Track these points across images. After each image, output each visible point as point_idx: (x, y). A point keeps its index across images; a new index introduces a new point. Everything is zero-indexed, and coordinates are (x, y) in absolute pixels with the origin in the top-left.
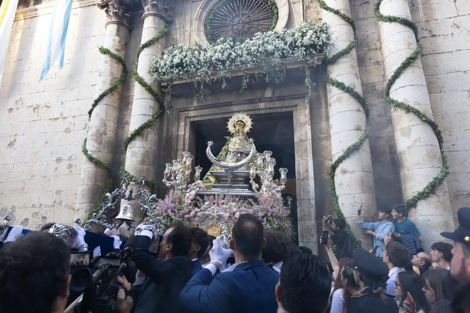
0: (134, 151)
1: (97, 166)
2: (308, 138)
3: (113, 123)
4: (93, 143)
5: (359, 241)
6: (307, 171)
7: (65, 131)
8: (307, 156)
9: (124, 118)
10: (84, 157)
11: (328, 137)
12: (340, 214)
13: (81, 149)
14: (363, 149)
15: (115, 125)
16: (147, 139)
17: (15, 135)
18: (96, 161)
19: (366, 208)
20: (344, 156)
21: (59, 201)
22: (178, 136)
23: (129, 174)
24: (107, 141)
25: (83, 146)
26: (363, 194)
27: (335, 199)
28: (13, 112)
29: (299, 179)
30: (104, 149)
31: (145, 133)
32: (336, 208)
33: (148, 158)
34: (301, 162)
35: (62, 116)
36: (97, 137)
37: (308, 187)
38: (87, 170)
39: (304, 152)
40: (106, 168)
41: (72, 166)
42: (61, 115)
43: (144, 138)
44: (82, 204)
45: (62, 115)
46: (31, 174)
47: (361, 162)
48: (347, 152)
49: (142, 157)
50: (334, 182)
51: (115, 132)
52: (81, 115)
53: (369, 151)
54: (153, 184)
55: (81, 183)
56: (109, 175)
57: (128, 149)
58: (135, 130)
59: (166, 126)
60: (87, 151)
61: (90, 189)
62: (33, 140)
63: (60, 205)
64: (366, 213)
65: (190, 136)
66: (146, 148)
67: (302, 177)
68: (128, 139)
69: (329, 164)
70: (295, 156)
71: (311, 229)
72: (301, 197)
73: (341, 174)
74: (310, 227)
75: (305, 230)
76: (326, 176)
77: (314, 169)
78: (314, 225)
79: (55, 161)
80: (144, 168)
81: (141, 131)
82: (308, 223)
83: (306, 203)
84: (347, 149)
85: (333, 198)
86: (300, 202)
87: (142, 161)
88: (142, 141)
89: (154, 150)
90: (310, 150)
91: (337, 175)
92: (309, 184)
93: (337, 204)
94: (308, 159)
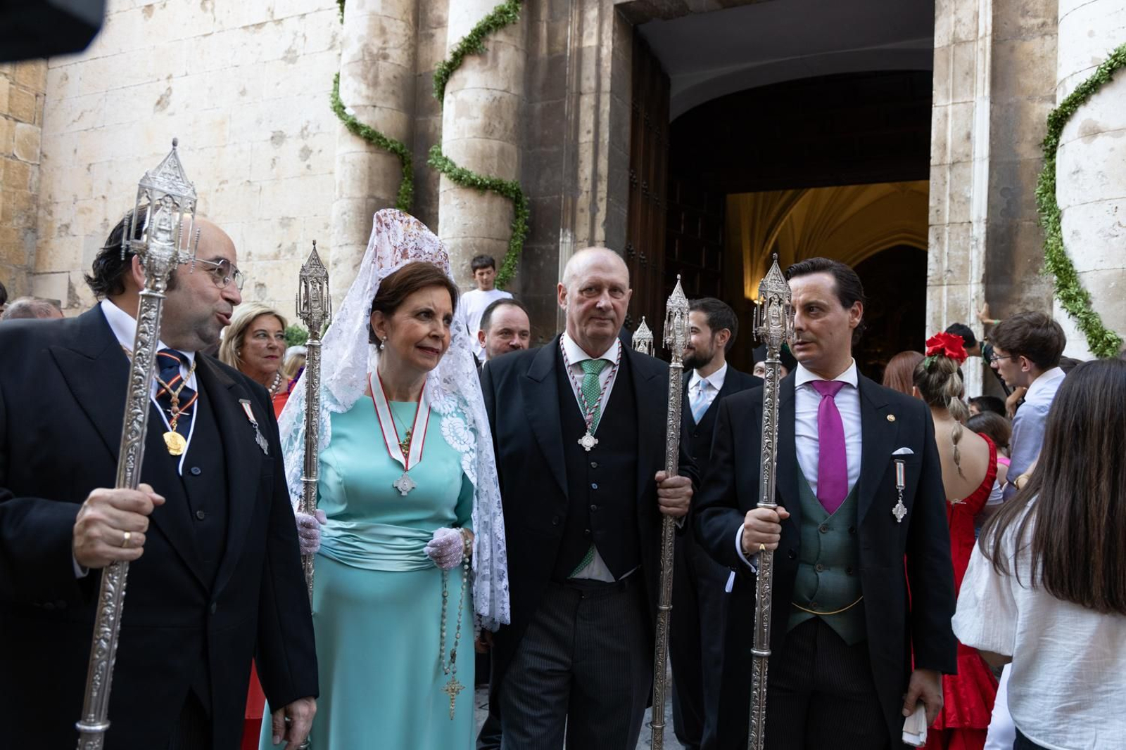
0: (462, 100)
1: (373, 148)
2: (981, 34)
3: (403, 24)
4: (356, 84)
5: (1114, 340)
6: (968, 137)
7: (284, 58)
8: (972, 91)
9: (432, 10)
10: (338, 126)
11: (1050, 26)
12: (1061, 263)
13: (327, 103)
15: (408, 31)
16: (495, 67)
17: (169, 77)
18: (368, 133)
20: (1097, 81)
21: (290, 244)
22: (580, 52)
23: (453, 165)
24: (391, 76)
25: (332, 96)
27: (1052, 218)
28: (153, 17)
29: (941, 165)
30: (385, 100)
31: (490, 46)
32: (1052, 245)
33: (501, 118)
34: (950, 113)
35: (272, 16)
36: (366, 66)
37: (966, 188)
38: (347, 160)
39: (965, 79)
40: (394, 151)
41: (311, 151)
42: (269, 13)
43: (486, 63)
44: (344, 248)
45: (272, 13)
46: (218, 177)
48: (1111, 65)
49: (486, 115)
50: (1053, 168)
51: (411, 51)
52: (319, 10)
54: (518, 192)
55: (337, 193)
56: (404, 170)
57: (448, 97)
58: (461, 40)
59: (548, 23)
60: (344, 108)
61: (359, 207)
62: (211, 89)
63: (293, 254)
65: (613, 49)
66: (495, 92)
67: (952, 156)
68: (445, 68)
69: (1044, 110)
70: (934, 92)
71: (967, 309)
72: (943, 217)
73: (1080, 140)
74: (964, 303)
75: (947, 314)
76: (1029, 152)
77: (993, 132)
78: (977, 297)
79: (270, 142)
80: (491, 147)
81: (480, 43)
82: (958, 293)
83: (958, 234)
84: (1110, 55)
85: (1047, 217)
86: (940, 231)
87: (484, 128)
88: (484, 71)
89: (515, 95)
90: (984, 72)
91: (1066, 146)
92: (970, 177)
93: (1055, 234)
94: (974, 99)
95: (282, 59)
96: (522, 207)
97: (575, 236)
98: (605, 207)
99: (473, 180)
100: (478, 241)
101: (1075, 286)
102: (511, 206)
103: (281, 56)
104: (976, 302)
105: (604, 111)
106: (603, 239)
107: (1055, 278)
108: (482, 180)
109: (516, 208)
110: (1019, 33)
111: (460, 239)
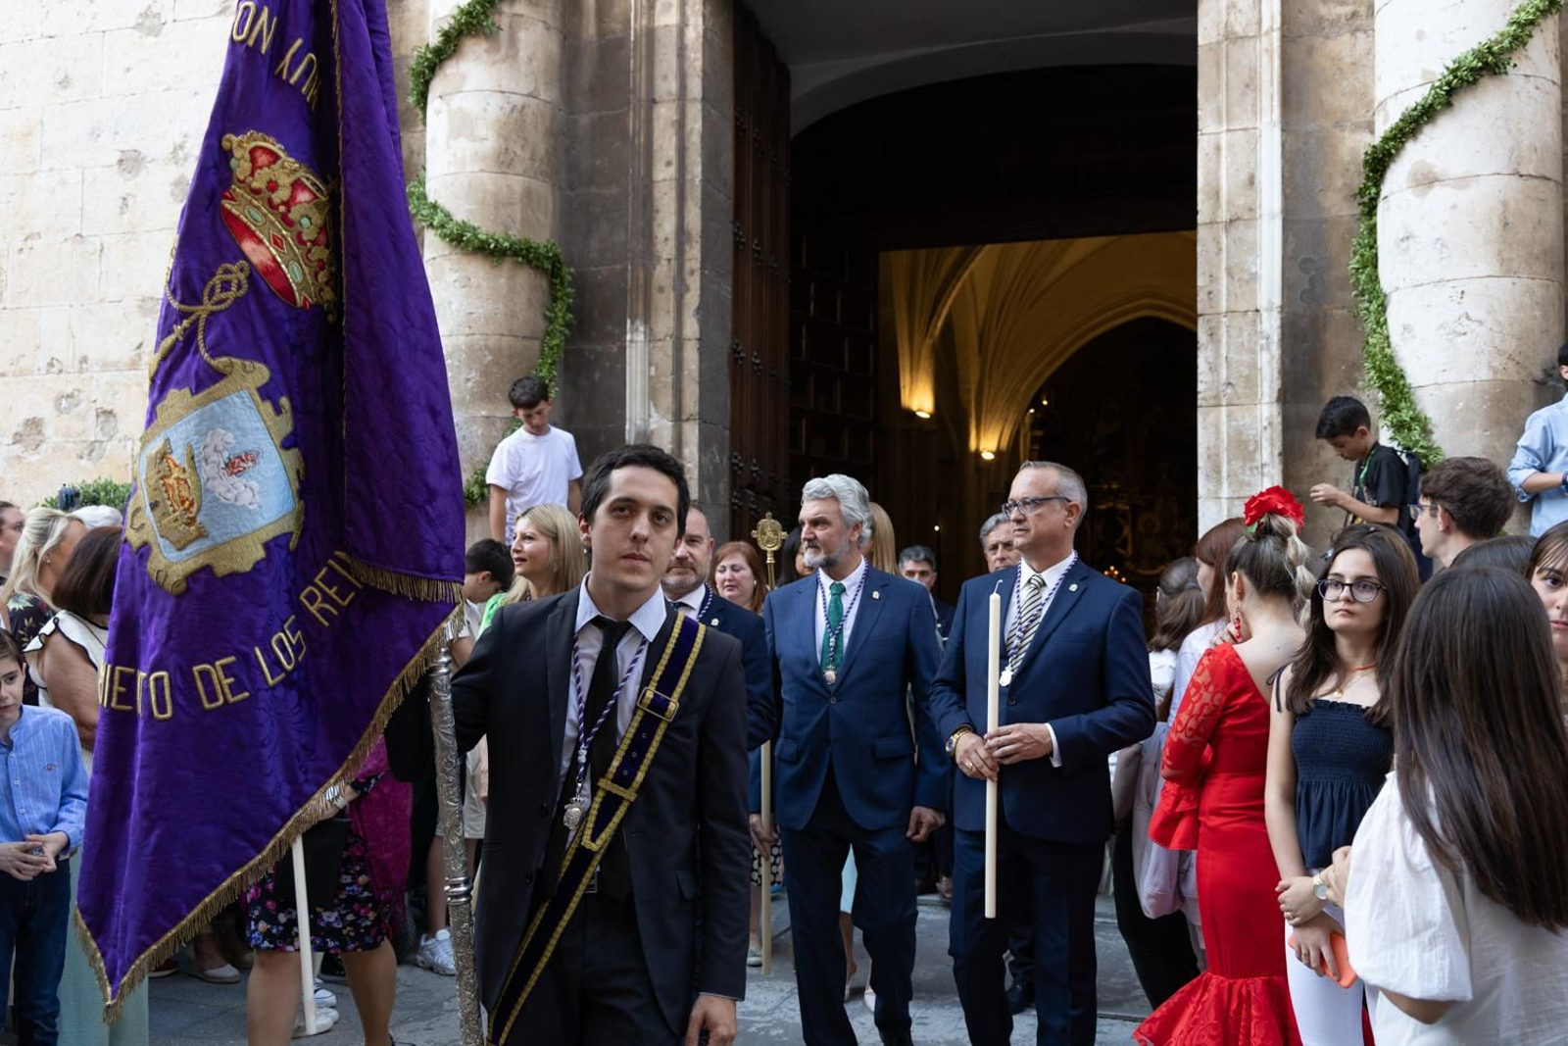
0: (460, 109)
2: (1265, 27)
6: (1251, 181)
7: (138, 26)
8: (1255, 112)
11: (1362, 19)
12: (1389, 372)
14: (1524, 67)
16: (512, 56)
19: (1514, 343)
20: (1431, 105)
22: (650, 33)
23: (448, 215)
26: (1507, 281)
27: (1373, 307)
29: (1212, 223)
31: (504, 22)
32: (1375, 346)
33: (525, 139)
34: (1224, 145)
37: (1250, 259)
39: (1244, 94)
43: (498, 49)
46: (22, 228)
47: (1510, 132)
48: (1449, 84)
49: (500, 135)
50: (1372, 230)
53: (1557, 76)
54: (556, 261)
57: (434, 103)
58: (456, 12)
64: (1511, 365)
65: (705, 31)
66: (514, 96)
67: (1229, 210)
68: (429, 56)
69: (1359, 144)
70: (1199, 112)
71: (1256, 441)
72: (1218, 303)
73: (1410, 190)
74: (1253, 432)
75: (1227, 449)
76: (1338, 206)
77: (1287, 174)
78: (1270, 424)
79: (116, 167)
80: (508, 186)
81: (487, 17)
82: (1243, 418)
83: (1241, 329)
84: (1447, 68)
85: (1366, 305)
86: (1213, 324)
87: (498, 157)
88: (495, 63)
89: (547, 102)
90: (1272, 85)
91: (1391, 198)
92: (1255, 243)
93: (1379, 330)
94: (1258, 125)
95: (134, 28)
96: (562, 283)
97: (651, 330)
98: (698, 285)
99: (482, 242)
100: (492, 342)
101: (1409, 408)
102: (544, 283)
103: (133, 24)
104: (1269, 430)
105: (692, 130)
106: (698, 336)
107: (1381, 395)
108: (497, 241)
109: (552, 285)
110: (1320, 26)
111: (463, 338)
